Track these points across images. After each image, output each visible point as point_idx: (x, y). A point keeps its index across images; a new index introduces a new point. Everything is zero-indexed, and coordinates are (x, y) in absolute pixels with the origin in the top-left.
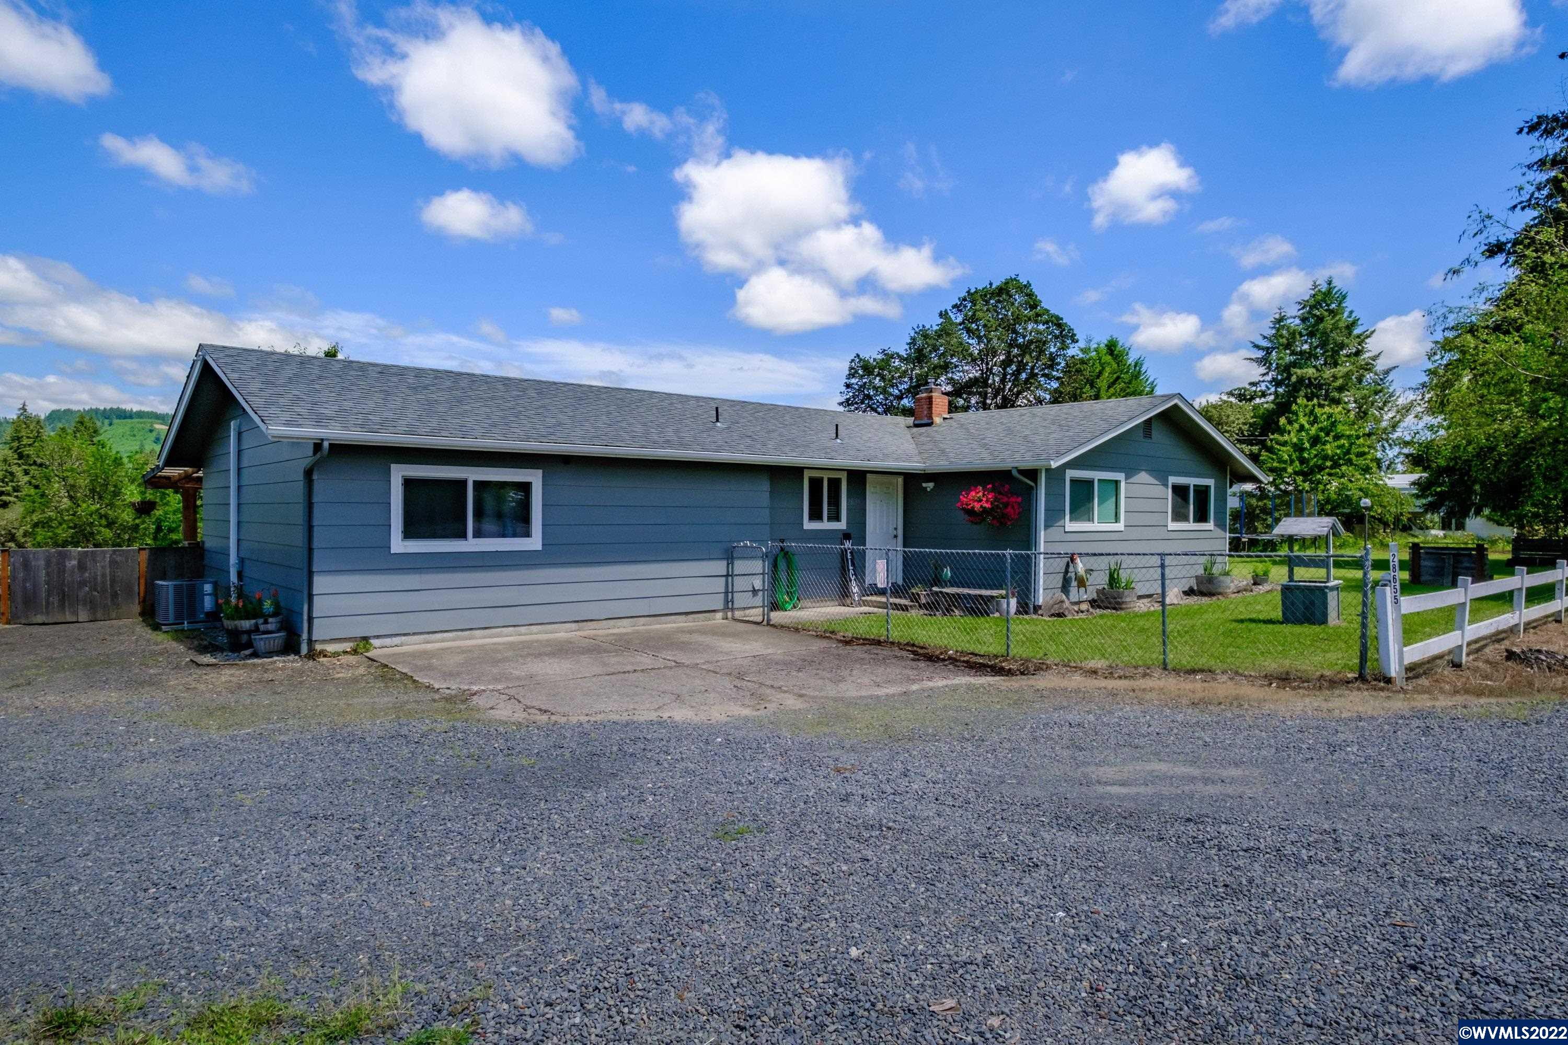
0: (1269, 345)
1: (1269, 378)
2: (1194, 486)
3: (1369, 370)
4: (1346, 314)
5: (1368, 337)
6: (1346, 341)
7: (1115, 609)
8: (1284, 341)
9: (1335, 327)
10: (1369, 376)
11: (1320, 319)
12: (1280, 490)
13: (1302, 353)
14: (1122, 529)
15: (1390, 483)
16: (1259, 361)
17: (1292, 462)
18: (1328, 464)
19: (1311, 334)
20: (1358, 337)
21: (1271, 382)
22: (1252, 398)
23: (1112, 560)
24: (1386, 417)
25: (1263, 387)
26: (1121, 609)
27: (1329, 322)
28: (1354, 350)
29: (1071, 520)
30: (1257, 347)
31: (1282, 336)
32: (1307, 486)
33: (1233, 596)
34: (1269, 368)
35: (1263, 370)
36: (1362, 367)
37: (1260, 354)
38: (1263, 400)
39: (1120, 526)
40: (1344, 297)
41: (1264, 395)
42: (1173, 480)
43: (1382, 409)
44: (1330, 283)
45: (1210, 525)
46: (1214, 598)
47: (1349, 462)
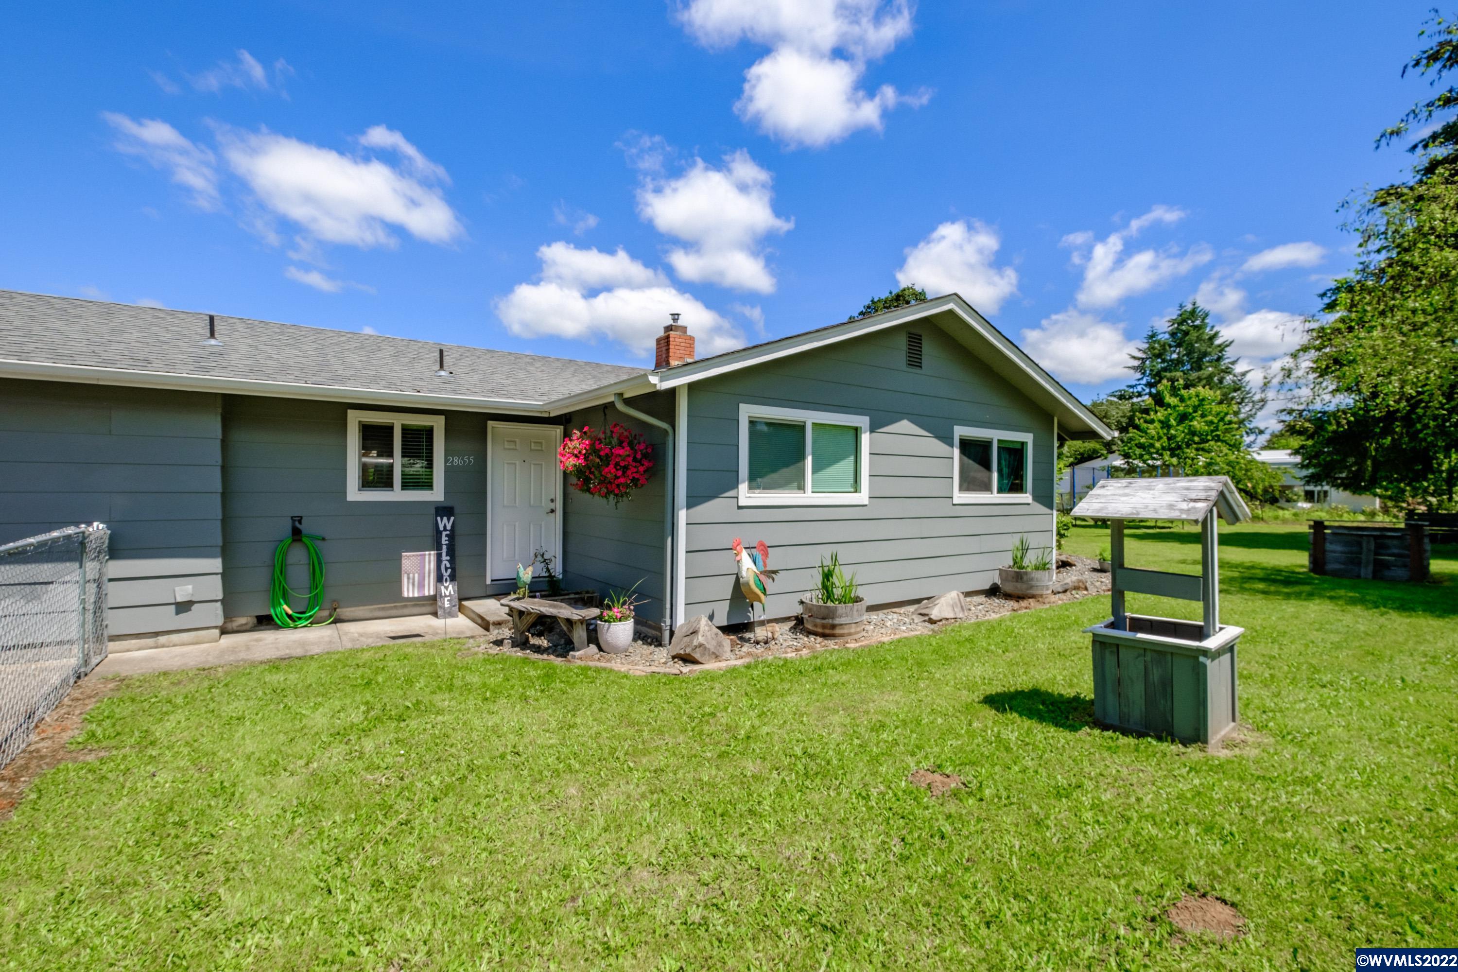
0: (1144, 356)
1: (1144, 381)
2: (999, 441)
3: (1230, 373)
4: (1208, 329)
5: (1227, 346)
6: (1209, 350)
7: (824, 636)
8: (1156, 351)
9: (1199, 339)
10: (1229, 379)
11: (1186, 333)
12: (1148, 465)
13: (1171, 360)
14: (866, 502)
15: (1258, 458)
16: (1135, 368)
17: (1160, 438)
18: (1196, 439)
19: (1179, 345)
20: (1219, 346)
21: (1146, 385)
22: (1131, 398)
23: (827, 551)
24: (1243, 411)
25: (1139, 388)
26: (833, 636)
27: (1194, 335)
28: (1215, 357)
29: (751, 488)
30: (1134, 358)
31: (1154, 348)
32: (1174, 461)
33: (1053, 598)
34: (1144, 374)
35: (1138, 375)
36: (1223, 371)
37: (1136, 363)
38: (1140, 399)
39: (862, 497)
40: (1207, 315)
41: (1140, 395)
42: (960, 431)
43: (1240, 403)
44: (1194, 304)
45: (1026, 497)
46: (1024, 603)
47: (1217, 439)
